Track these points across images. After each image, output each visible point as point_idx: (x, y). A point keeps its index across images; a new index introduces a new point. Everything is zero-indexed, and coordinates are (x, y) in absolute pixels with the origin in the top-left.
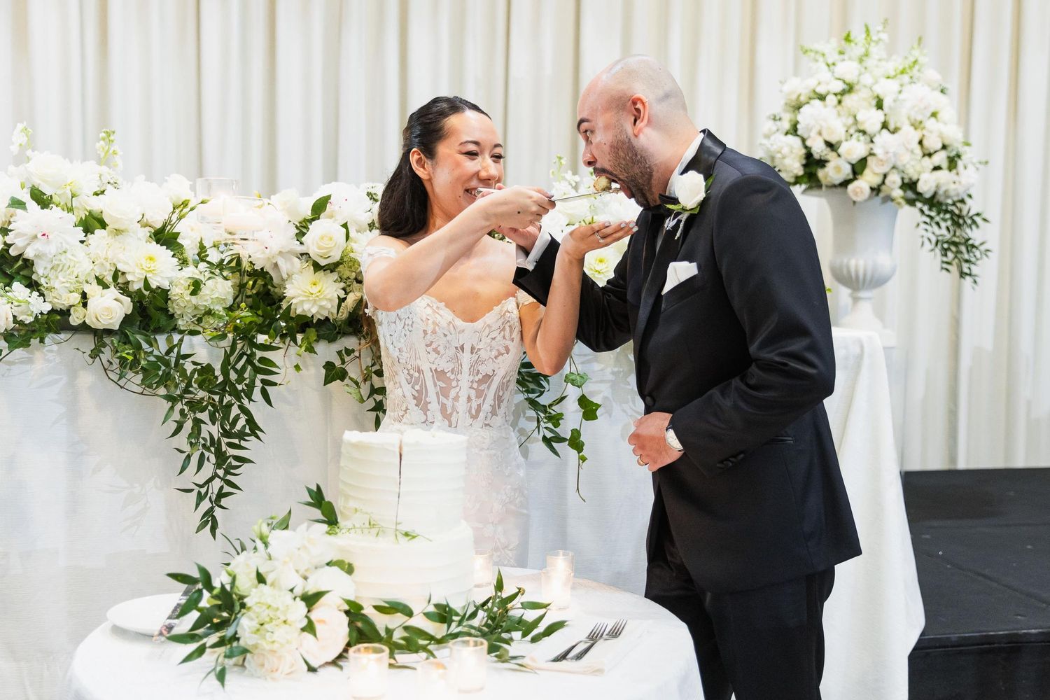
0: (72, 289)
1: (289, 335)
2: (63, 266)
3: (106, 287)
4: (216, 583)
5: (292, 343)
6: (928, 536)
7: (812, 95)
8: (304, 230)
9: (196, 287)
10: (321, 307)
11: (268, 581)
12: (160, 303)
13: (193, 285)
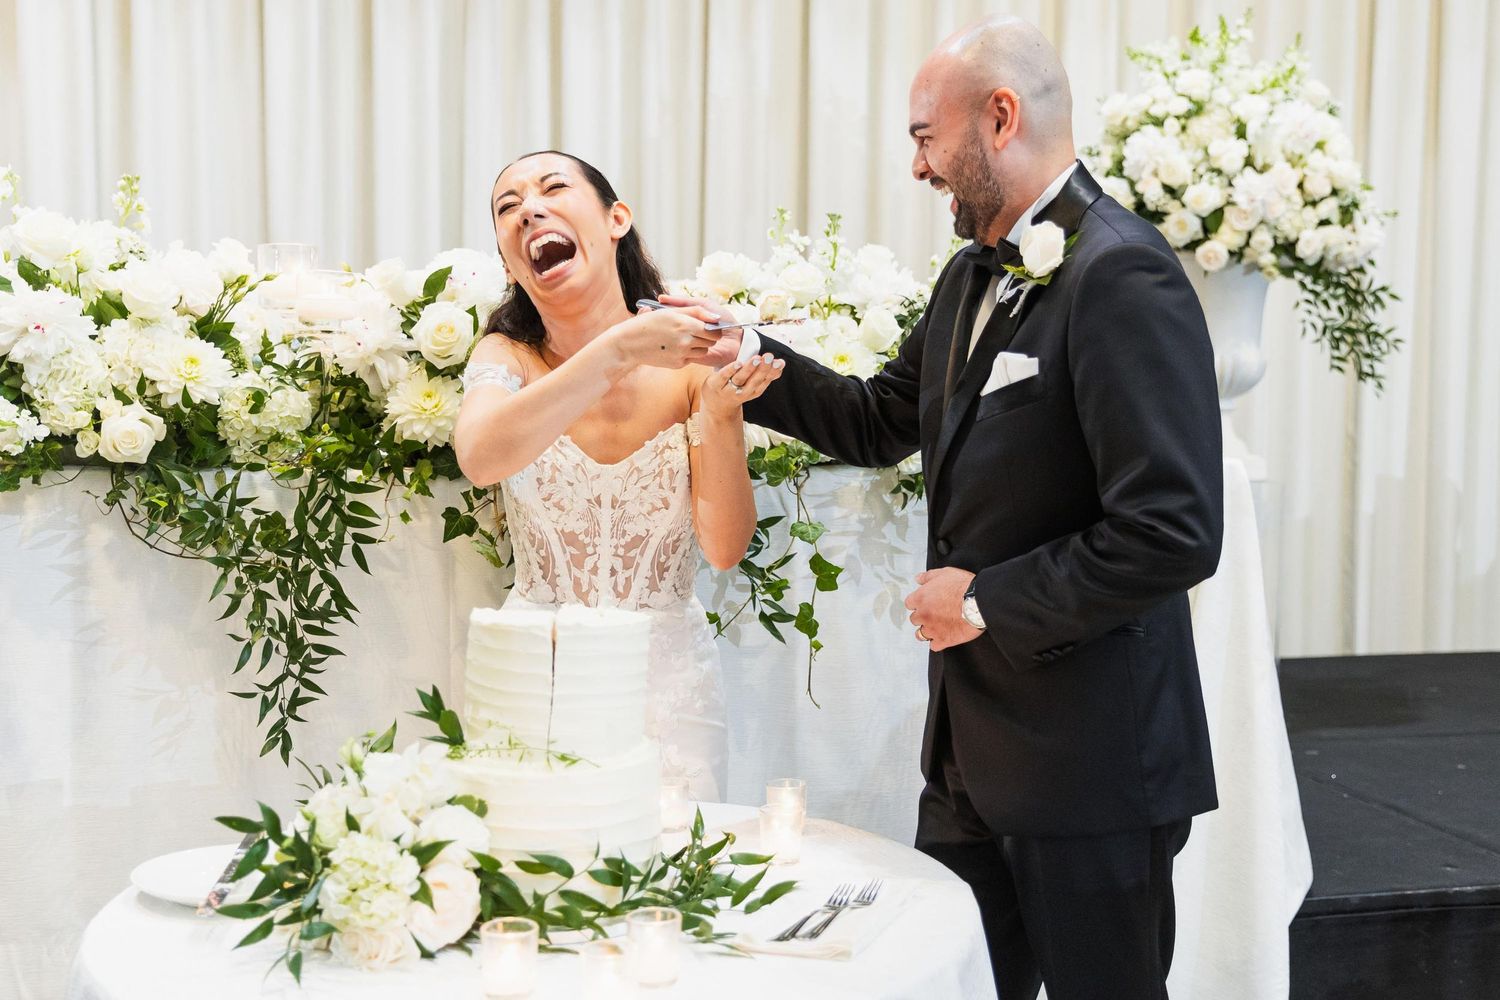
0: (79, 405)
1: (392, 470)
2: (66, 372)
3: (127, 401)
4: (288, 832)
5: (397, 481)
6: (1315, 753)
7: (1144, 119)
8: (414, 318)
9: (258, 401)
10: (438, 429)
11: (363, 826)
12: (206, 425)
13: (254, 399)
